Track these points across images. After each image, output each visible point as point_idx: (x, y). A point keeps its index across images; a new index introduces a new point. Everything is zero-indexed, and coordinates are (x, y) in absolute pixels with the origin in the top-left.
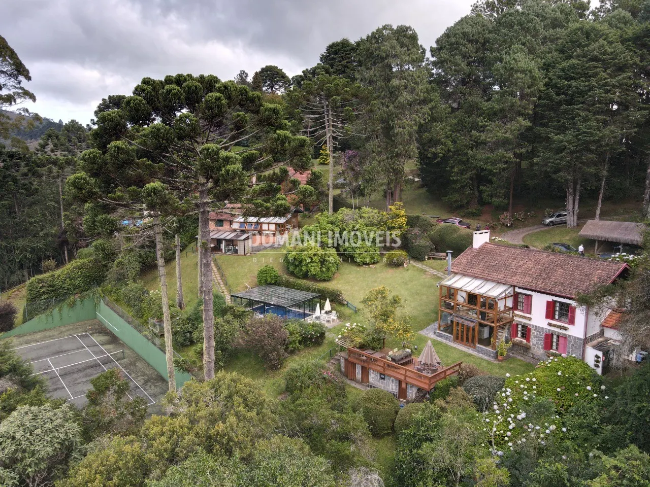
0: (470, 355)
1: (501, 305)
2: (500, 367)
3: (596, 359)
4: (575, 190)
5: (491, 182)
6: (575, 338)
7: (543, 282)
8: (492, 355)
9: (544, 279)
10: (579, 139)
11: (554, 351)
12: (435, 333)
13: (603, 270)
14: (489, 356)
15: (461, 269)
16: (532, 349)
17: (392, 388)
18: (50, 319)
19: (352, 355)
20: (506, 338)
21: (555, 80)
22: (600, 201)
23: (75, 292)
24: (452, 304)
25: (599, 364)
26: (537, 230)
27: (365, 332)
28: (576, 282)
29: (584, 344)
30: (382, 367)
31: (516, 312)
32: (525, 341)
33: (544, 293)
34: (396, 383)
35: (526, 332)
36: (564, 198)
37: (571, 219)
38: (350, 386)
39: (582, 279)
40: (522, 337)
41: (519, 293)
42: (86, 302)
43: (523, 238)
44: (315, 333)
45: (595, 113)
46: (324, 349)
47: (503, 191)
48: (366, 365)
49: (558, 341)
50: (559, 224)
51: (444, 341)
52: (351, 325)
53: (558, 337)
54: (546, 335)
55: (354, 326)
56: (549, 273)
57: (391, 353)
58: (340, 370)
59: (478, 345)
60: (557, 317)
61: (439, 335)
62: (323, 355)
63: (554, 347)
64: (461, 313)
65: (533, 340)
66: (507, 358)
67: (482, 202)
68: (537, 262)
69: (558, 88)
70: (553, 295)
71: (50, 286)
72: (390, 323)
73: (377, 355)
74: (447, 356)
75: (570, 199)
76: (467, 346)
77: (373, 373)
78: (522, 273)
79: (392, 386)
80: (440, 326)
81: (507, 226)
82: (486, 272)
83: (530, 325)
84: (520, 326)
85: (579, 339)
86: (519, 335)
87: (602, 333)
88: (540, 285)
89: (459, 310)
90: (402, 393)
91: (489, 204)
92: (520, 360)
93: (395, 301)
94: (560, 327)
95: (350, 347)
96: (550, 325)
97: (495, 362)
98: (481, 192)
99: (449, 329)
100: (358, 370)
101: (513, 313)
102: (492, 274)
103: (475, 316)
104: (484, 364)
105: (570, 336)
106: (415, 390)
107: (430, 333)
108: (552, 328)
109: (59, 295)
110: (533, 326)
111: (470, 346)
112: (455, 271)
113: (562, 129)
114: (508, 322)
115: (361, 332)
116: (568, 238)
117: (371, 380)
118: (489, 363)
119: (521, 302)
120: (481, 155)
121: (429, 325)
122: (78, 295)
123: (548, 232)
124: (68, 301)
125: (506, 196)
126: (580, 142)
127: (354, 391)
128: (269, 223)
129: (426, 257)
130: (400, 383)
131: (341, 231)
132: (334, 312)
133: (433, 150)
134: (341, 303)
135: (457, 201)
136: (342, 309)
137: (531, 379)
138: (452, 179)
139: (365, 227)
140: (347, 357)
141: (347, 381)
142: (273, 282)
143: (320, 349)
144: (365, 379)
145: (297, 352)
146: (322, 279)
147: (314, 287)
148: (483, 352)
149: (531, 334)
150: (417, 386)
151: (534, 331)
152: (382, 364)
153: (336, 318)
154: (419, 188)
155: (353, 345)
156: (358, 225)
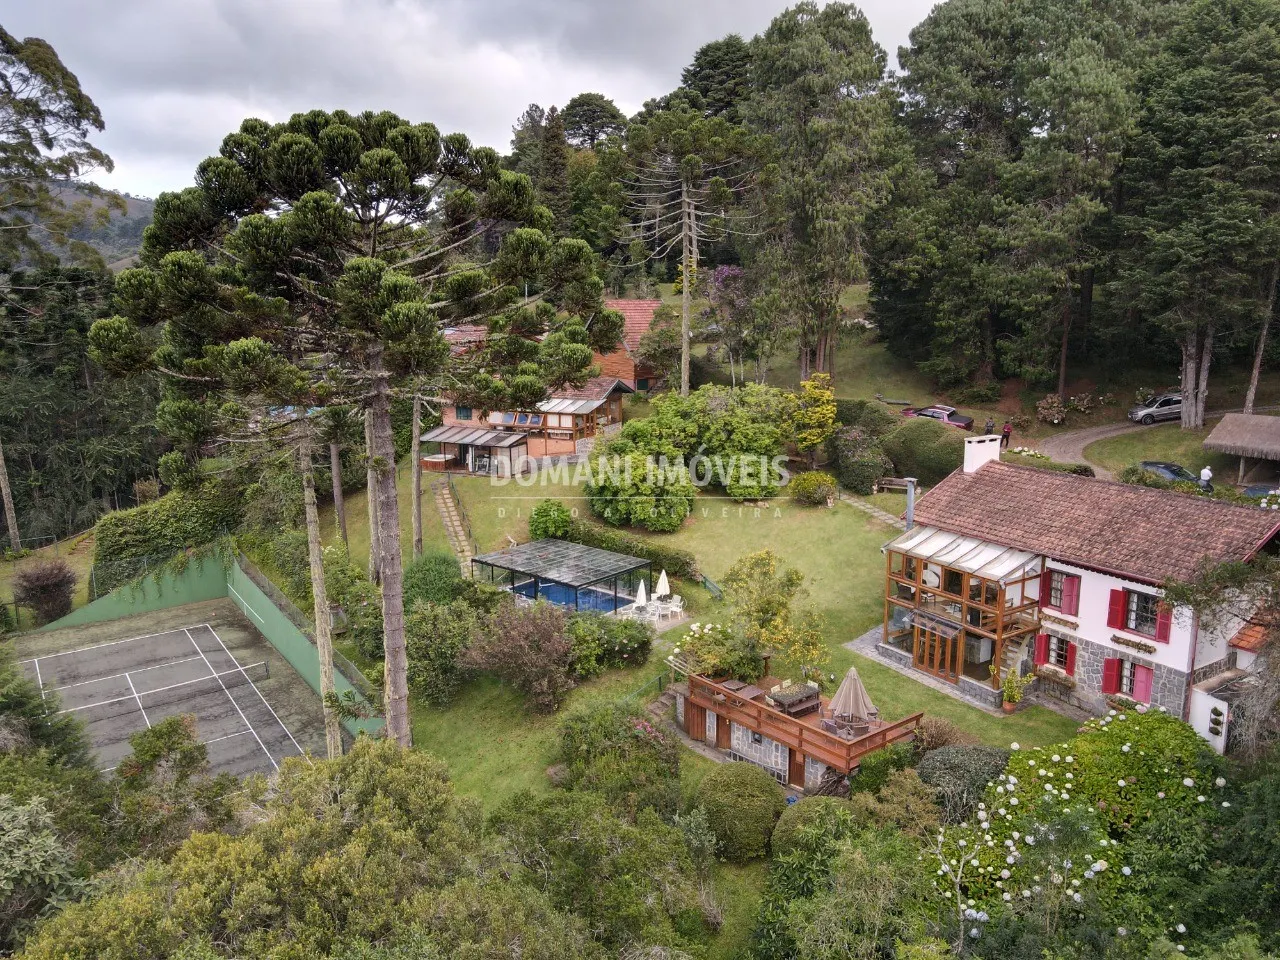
0: (945, 698)
1: (1013, 595)
2: (1006, 726)
3: (1213, 717)
4: (1200, 348)
5: (1019, 331)
6: (1170, 671)
7: (1104, 550)
8: (992, 699)
9: (1107, 543)
10: (1209, 241)
11: (1125, 697)
12: (877, 647)
13: (1236, 527)
14: (985, 701)
15: (933, 517)
16: (1078, 688)
17: (776, 762)
18: (139, 595)
19: (696, 691)
20: (1024, 664)
21: (1162, 112)
22: (1256, 372)
23: (187, 543)
24: (913, 590)
25: (1219, 728)
26: (1114, 434)
27: (728, 643)
28: (1176, 552)
29: (1188, 685)
30: (755, 718)
31: (1047, 611)
32: (1063, 672)
33: (1105, 573)
34: (783, 752)
35: (1067, 653)
36: (1176, 366)
37: (1191, 411)
38: (692, 753)
39: (1189, 544)
40: (1059, 662)
41: (1052, 571)
42: (208, 563)
43: (1085, 449)
44: (630, 641)
45: (1245, 185)
46: (646, 675)
47: (1047, 349)
48: (723, 712)
49: (1133, 674)
50: (1163, 420)
51: (894, 665)
52: (702, 627)
53: (1133, 665)
54: (1109, 664)
55: (706, 631)
56: (1119, 529)
57: (775, 689)
58: (675, 718)
59: (962, 677)
60: (1132, 625)
61: (885, 653)
62: (644, 685)
63: (1125, 688)
64: (930, 610)
65: (1080, 671)
66: (1023, 707)
67: (1000, 374)
68: (1096, 506)
69: (1167, 130)
70: (1124, 578)
71: (138, 532)
72: (776, 627)
73: (747, 694)
74: (895, 699)
75: (1191, 366)
76: (941, 677)
77: (739, 730)
78: (1062, 527)
79: (776, 757)
80: (887, 634)
81: (1052, 423)
82: (987, 524)
83: (1075, 638)
84: (1054, 641)
85: (1178, 673)
86: (1053, 659)
87: (1231, 661)
88: (1098, 556)
89: (926, 603)
90: (796, 773)
91: (1016, 376)
92: (1051, 712)
93: (791, 582)
94: (1138, 646)
95: (694, 675)
96: (1116, 640)
97: (997, 715)
98: (999, 352)
99: (904, 640)
100: (711, 722)
101: (1040, 611)
102: (998, 528)
103: (958, 615)
104: (972, 717)
105: (1158, 666)
106: (821, 769)
107: (866, 648)
108: (1122, 648)
109: (156, 550)
110: (1081, 640)
111: (946, 678)
112: (922, 520)
113: (1174, 218)
114: (1029, 632)
115: (718, 642)
116: (1181, 450)
117: (734, 742)
118: (984, 716)
119: (1057, 590)
120: (999, 274)
121: (866, 630)
122: (193, 550)
123: (1140, 437)
124: (171, 562)
125: (1053, 361)
126: (1211, 247)
127: (701, 764)
128: (560, 414)
129: (875, 488)
130: (792, 752)
131: (700, 432)
132: (677, 598)
133: (898, 265)
134: (692, 580)
135: (947, 371)
136: (694, 591)
137: (1063, 758)
138: (937, 324)
139: (749, 423)
140: (688, 694)
141: (688, 743)
142: (559, 533)
143: (641, 673)
144: (724, 741)
145: (594, 679)
146: (659, 528)
147: (640, 545)
148: (973, 692)
149: (1077, 657)
150: (823, 761)
151: (1083, 653)
152: (755, 713)
153: (679, 610)
154: (873, 342)
155: (699, 669)
156: (736, 420)
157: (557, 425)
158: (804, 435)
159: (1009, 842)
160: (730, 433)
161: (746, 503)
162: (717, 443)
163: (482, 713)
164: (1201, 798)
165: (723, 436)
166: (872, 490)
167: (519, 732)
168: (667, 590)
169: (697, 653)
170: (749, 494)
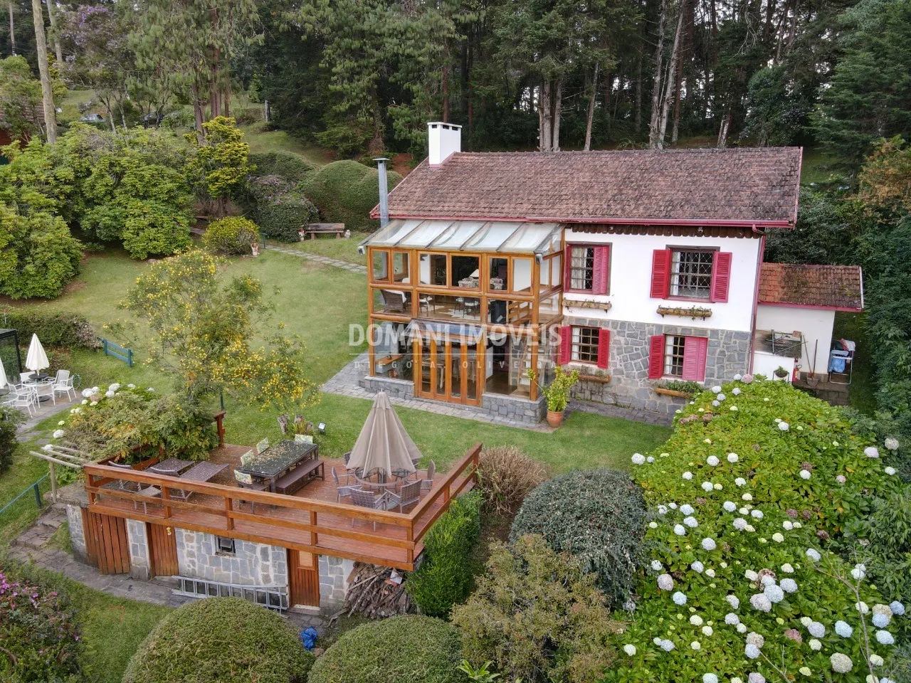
0: (474, 424)
4: (553, 109)
6: (729, 335)
8: (531, 414)
9: (637, 199)
11: (672, 379)
12: (362, 384)
14: (522, 417)
15: (412, 208)
16: (613, 382)
17: (267, 579)
19: (101, 491)
24: (404, 298)
27: (151, 404)
29: (751, 347)
30: (224, 514)
31: (569, 296)
32: (594, 368)
34: (276, 558)
35: (595, 343)
38: (106, 600)
39: (726, 186)
40: (584, 357)
41: (573, 245)
48: (159, 518)
49: (679, 351)
51: (390, 399)
52: (102, 391)
53: (681, 340)
54: (656, 343)
55: (109, 394)
56: (639, 186)
57: (246, 457)
58: (70, 546)
59: (484, 395)
60: (675, 291)
62: (9, 505)
63: (668, 370)
65: (615, 360)
70: (669, 232)
72: (235, 355)
73: (197, 478)
75: (546, 128)
76: (456, 401)
77: (190, 539)
79: (265, 568)
80: (374, 363)
83: (606, 322)
84: (576, 332)
85: (740, 335)
86: (575, 356)
88: (637, 216)
89: (426, 310)
90: (303, 585)
94: (693, 314)
95: (92, 464)
96: (663, 312)
97: (544, 431)
98: (390, 120)
99: (400, 365)
100: (137, 538)
101: (560, 299)
104: (520, 439)
105: (715, 332)
106: (347, 567)
107: (347, 388)
108: (668, 321)
110: (615, 323)
111: (462, 402)
112: (400, 213)
115: (132, 405)
117: (184, 562)
118: (532, 435)
119: (578, 269)
127: (126, 617)
129: (302, 234)
130: (292, 556)
131: (77, 177)
132: (63, 374)
133: (290, 15)
134: (85, 347)
135: (345, 139)
136: (89, 362)
137: (723, 459)
138: (331, 87)
139: (143, 164)
140: (85, 500)
141: (97, 582)
144: (165, 565)
146: (30, 294)
148: (503, 411)
149: (611, 343)
150: (347, 555)
151: (617, 338)
152: (221, 506)
153: (67, 389)
154: (264, 130)
155: (102, 454)
156: (125, 158)
158: (215, 174)
159: (731, 619)
160: (119, 176)
161: (151, 260)
162: (103, 189)
164: (890, 470)
165: (110, 179)
166: (298, 236)
168: (45, 364)
169: (95, 429)
170: (155, 248)
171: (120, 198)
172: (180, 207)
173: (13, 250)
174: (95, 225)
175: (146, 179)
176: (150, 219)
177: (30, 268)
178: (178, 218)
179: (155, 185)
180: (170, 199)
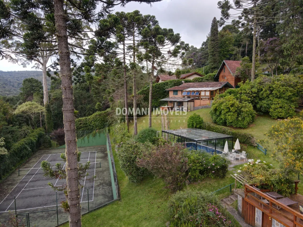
19: (249, 194)
30: (292, 221)
44: (216, 165)
46: (224, 183)
48: (267, 212)
52: (254, 161)
55: (257, 163)
58: (237, 208)
62: (222, 188)
73: (284, 203)
77: (277, 225)
95: (247, 184)
100: (258, 215)
115: (264, 169)
128: (205, 91)
131: (258, 91)
132: (244, 152)
134: (252, 145)
136: (252, 150)
139: (281, 87)
140: (244, 196)
141: (243, 224)
142: (198, 126)
143: (222, 182)
145: (199, 182)
146: (238, 126)
147: (229, 131)
152: (292, 218)
153: (244, 157)
155: (251, 182)
156: (275, 85)
157: (204, 95)
160: (272, 91)
161: (279, 120)
162: (266, 95)
163: (150, 189)
165: (268, 92)
167: (160, 200)
168: (239, 148)
169: (250, 173)
170: (280, 115)
171: (271, 98)
172: (292, 101)
173: (236, 113)
174: (261, 107)
175: (281, 92)
176: (280, 105)
177: (240, 118)
178: (291, 105)
179: (284, 94)
180: (289, 99)
